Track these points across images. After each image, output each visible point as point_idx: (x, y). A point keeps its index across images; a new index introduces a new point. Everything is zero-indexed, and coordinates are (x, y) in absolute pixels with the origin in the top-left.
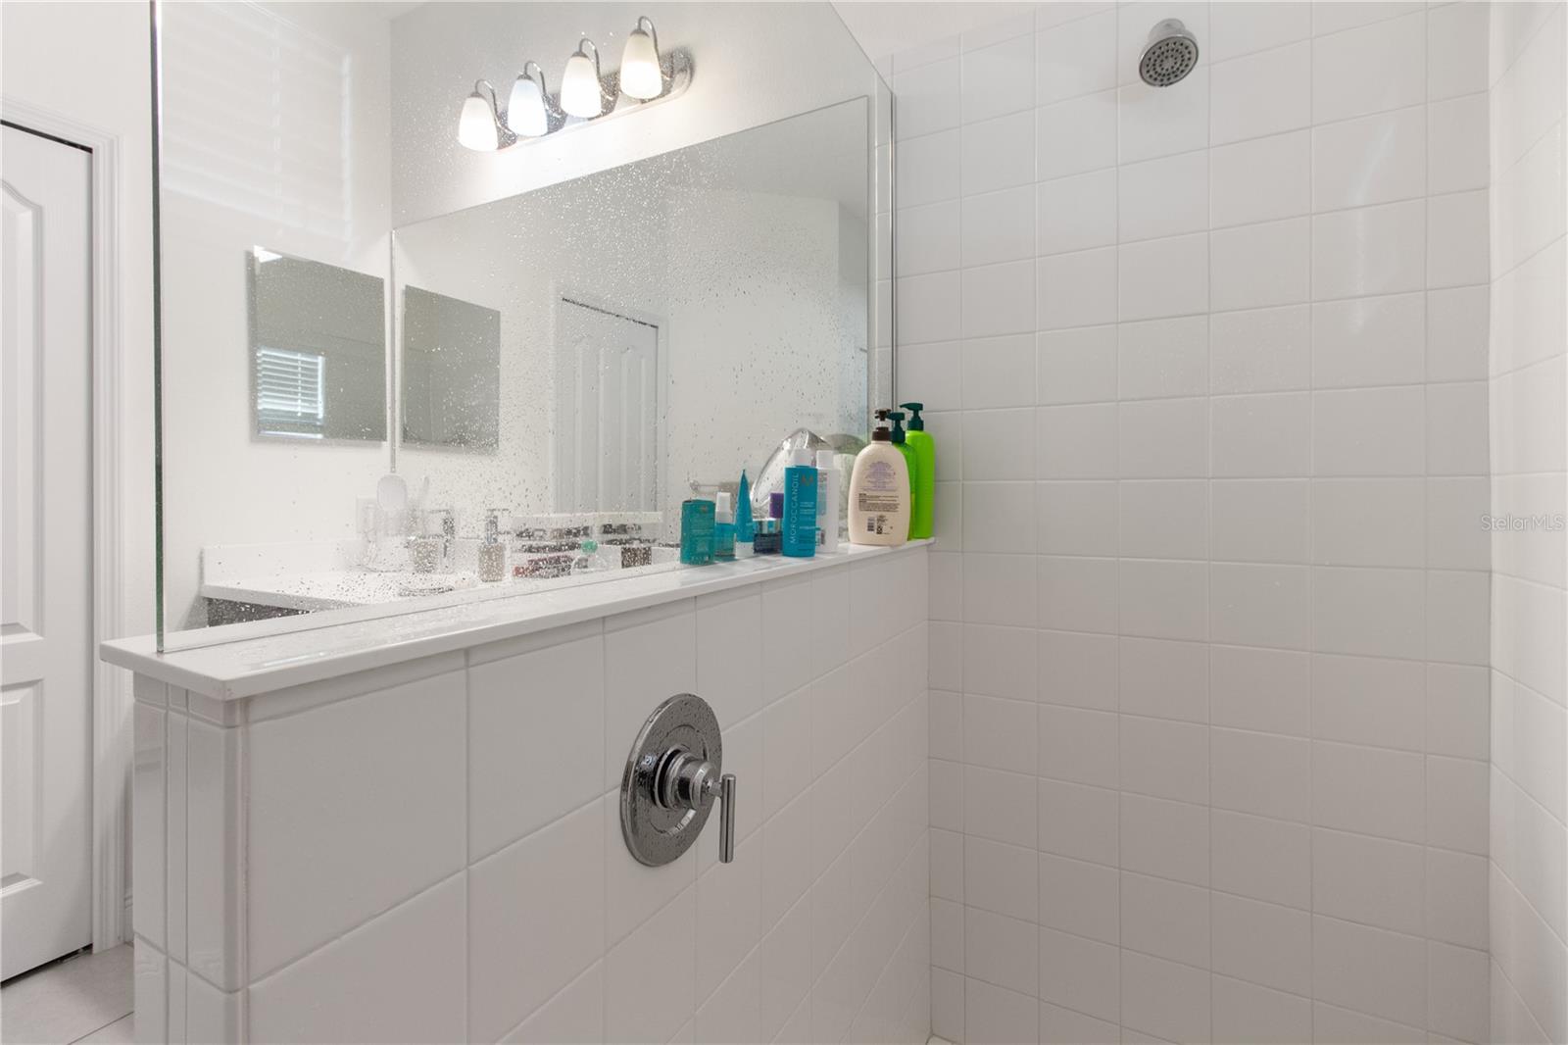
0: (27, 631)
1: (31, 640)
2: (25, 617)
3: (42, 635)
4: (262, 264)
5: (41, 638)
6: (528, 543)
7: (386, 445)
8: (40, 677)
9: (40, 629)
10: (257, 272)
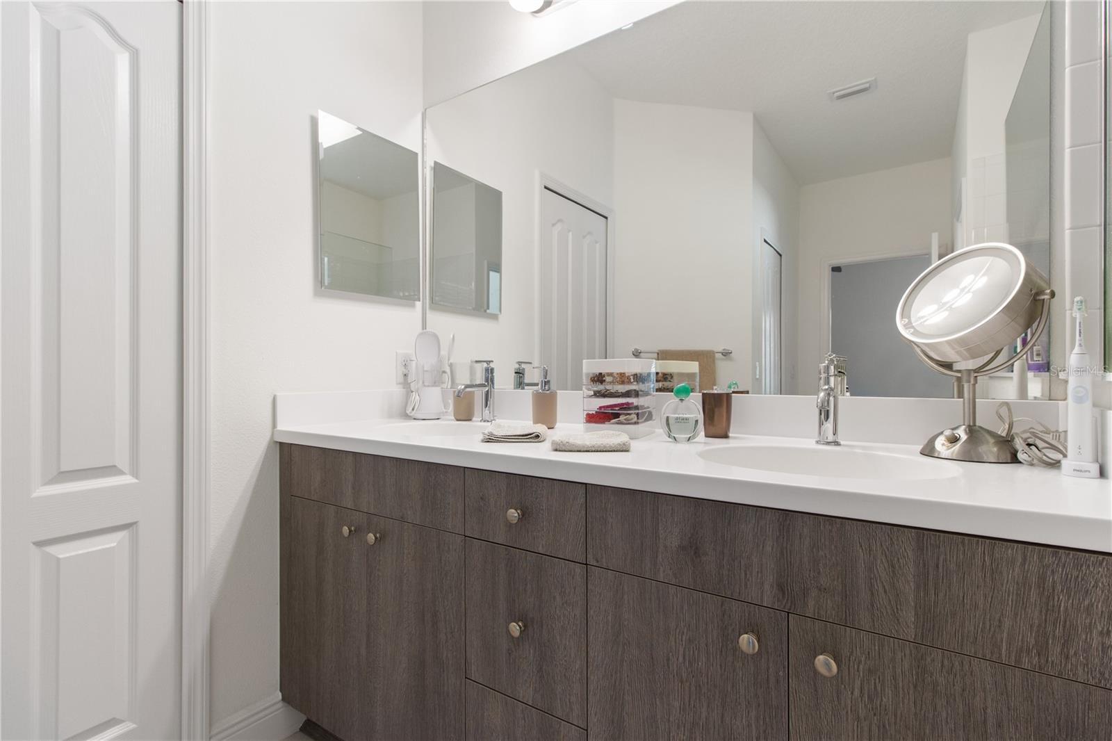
0: (121, 473)
1: (127, 482)
2: (122, 461)
3: (137, 479)
4: (325, 149)
5: (137, 481)
6: (600, 387)
7: (419, 304)
8: (135, 521)
9: (135, 474)
10: (321, 156)
